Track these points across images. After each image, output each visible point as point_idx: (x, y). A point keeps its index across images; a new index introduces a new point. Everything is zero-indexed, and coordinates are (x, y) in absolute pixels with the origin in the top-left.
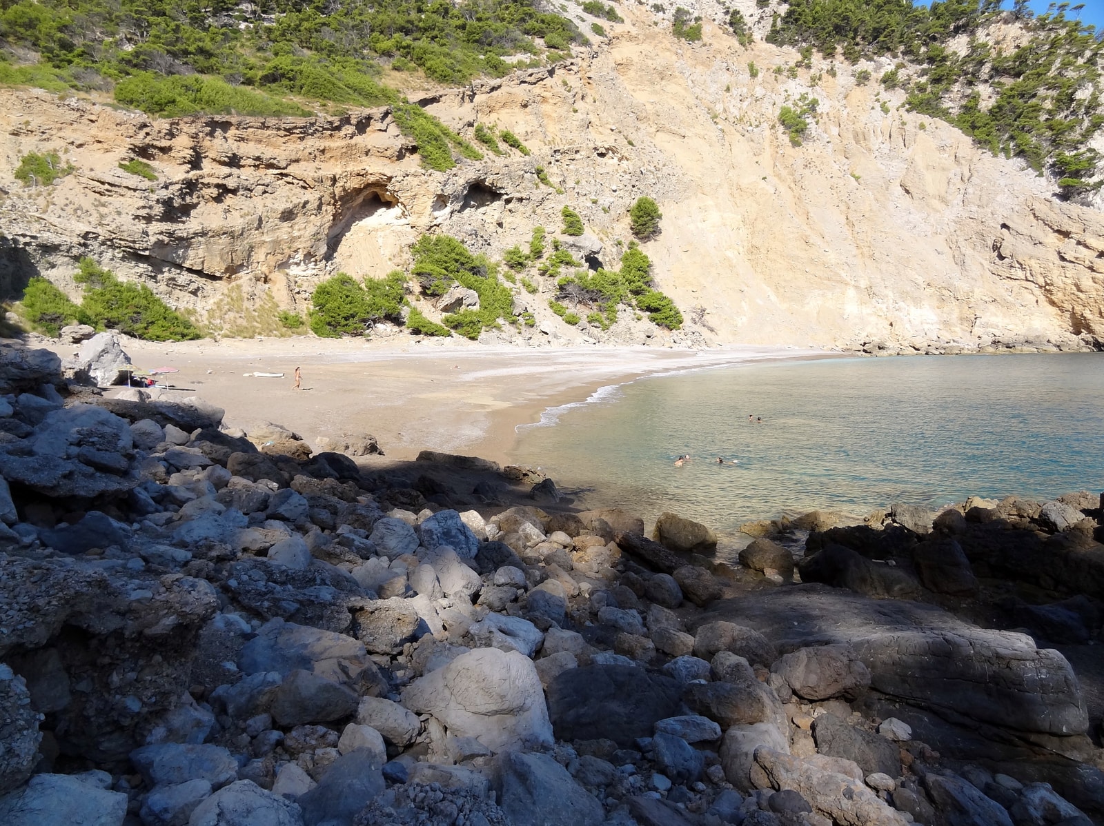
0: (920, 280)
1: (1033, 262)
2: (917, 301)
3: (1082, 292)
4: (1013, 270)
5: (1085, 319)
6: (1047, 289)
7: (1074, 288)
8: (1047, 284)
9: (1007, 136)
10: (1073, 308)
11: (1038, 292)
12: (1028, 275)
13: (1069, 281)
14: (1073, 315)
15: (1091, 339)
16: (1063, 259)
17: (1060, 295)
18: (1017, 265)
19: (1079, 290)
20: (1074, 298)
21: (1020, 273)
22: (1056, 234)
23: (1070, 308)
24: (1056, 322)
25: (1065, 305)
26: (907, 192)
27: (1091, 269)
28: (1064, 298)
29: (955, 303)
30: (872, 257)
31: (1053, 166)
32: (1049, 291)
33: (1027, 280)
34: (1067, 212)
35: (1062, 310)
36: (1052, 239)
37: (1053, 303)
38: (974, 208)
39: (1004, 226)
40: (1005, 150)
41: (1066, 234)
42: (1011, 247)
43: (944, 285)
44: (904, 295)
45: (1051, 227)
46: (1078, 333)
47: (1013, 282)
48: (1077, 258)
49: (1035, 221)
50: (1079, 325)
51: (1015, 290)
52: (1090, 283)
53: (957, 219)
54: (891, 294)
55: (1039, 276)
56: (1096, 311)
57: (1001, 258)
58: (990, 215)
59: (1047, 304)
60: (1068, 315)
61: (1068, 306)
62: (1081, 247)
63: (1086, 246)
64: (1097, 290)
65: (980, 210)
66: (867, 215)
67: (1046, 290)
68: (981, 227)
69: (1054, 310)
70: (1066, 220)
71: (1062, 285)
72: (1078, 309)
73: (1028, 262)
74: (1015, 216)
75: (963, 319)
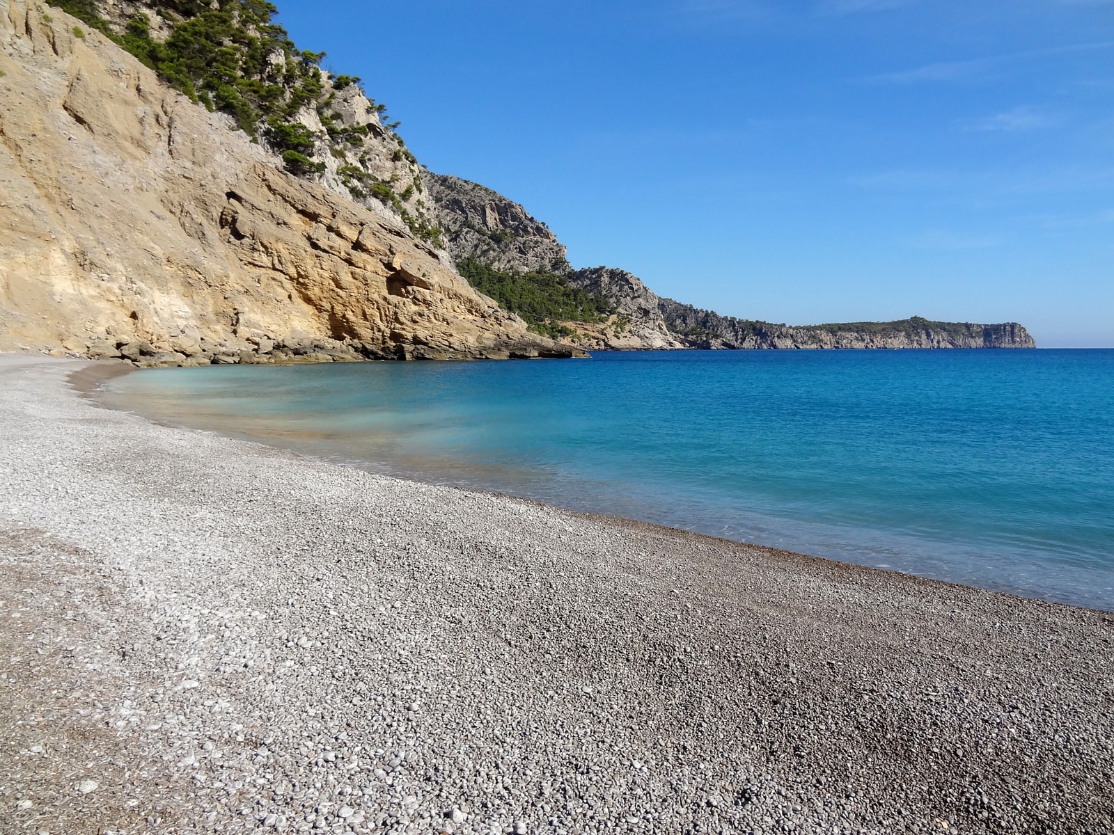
0: (158, 251)
1: (280, 246)
2: (161, 283)
3: (341, 288)
4: (256, 254)
5: (347, 320)
6: (300, 281)
7: (333, 284)
8: (300, 275)
9: (201, 82)
10: (333, 308)
11: (289, 285)
12: (276, 262)
13: (326, 274)
14: (332, 315)
15: (360, 346)
16: (315, 246)
17: (317, 290)
18: (261, 249)
19: (338, 285)
20: (334, 295)
21: (265, 260)
22: (301, 216)
23: (328, 307)
24: (315, 324)
25: (324, 304)
26: (80, 120)
27: (349, 262)
28: (322, 295)
29: (207, 290)
30: (69, 204)
31: (267, 133)
32: (302, 284)
33: (274, 269)
34: (310, 190)
35: (320, 309)
36: (296, 220)
37: (308, 300)
38: (188, 165)
39: (231, 195)
40: (203, 99)
41: (314, 217)
42: (249, 223)
43: (189, 262)
44: (142, 271)
45: (293, 206)
46: (341, 338)
47: (257, 270)
48: (331, 248)
49: (271, 197)
50: (340, 328)
51: (263, 279)
52: (350, 278)
53: (167, 175)
54: (119, 267)
55: (289, 265)
56: (359, 312)
57: (238, 236)
58: (210, 177)
59: (300, 301)
60: (326, 315)
61: (327, 306)
62: (333, 235)
63: (339, 235)
64: (358, 288)
65: (197, 168)
66: (40, 135)
67: (298, 283)
68: (201, 192)
69: (310, 309)
70: (310, 199)
71: (318, 279)
72: (339, 309)
73: (275, 246)
74: (244, 185)
75: (220, 314)
